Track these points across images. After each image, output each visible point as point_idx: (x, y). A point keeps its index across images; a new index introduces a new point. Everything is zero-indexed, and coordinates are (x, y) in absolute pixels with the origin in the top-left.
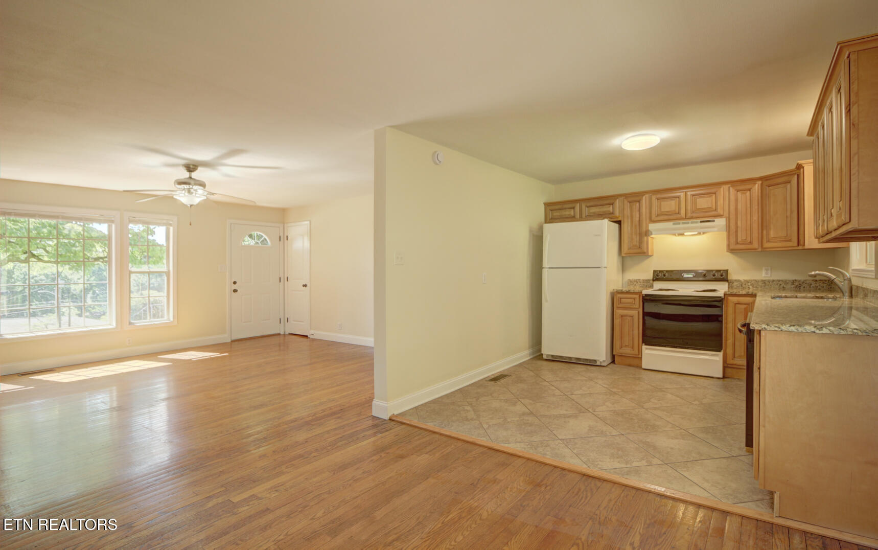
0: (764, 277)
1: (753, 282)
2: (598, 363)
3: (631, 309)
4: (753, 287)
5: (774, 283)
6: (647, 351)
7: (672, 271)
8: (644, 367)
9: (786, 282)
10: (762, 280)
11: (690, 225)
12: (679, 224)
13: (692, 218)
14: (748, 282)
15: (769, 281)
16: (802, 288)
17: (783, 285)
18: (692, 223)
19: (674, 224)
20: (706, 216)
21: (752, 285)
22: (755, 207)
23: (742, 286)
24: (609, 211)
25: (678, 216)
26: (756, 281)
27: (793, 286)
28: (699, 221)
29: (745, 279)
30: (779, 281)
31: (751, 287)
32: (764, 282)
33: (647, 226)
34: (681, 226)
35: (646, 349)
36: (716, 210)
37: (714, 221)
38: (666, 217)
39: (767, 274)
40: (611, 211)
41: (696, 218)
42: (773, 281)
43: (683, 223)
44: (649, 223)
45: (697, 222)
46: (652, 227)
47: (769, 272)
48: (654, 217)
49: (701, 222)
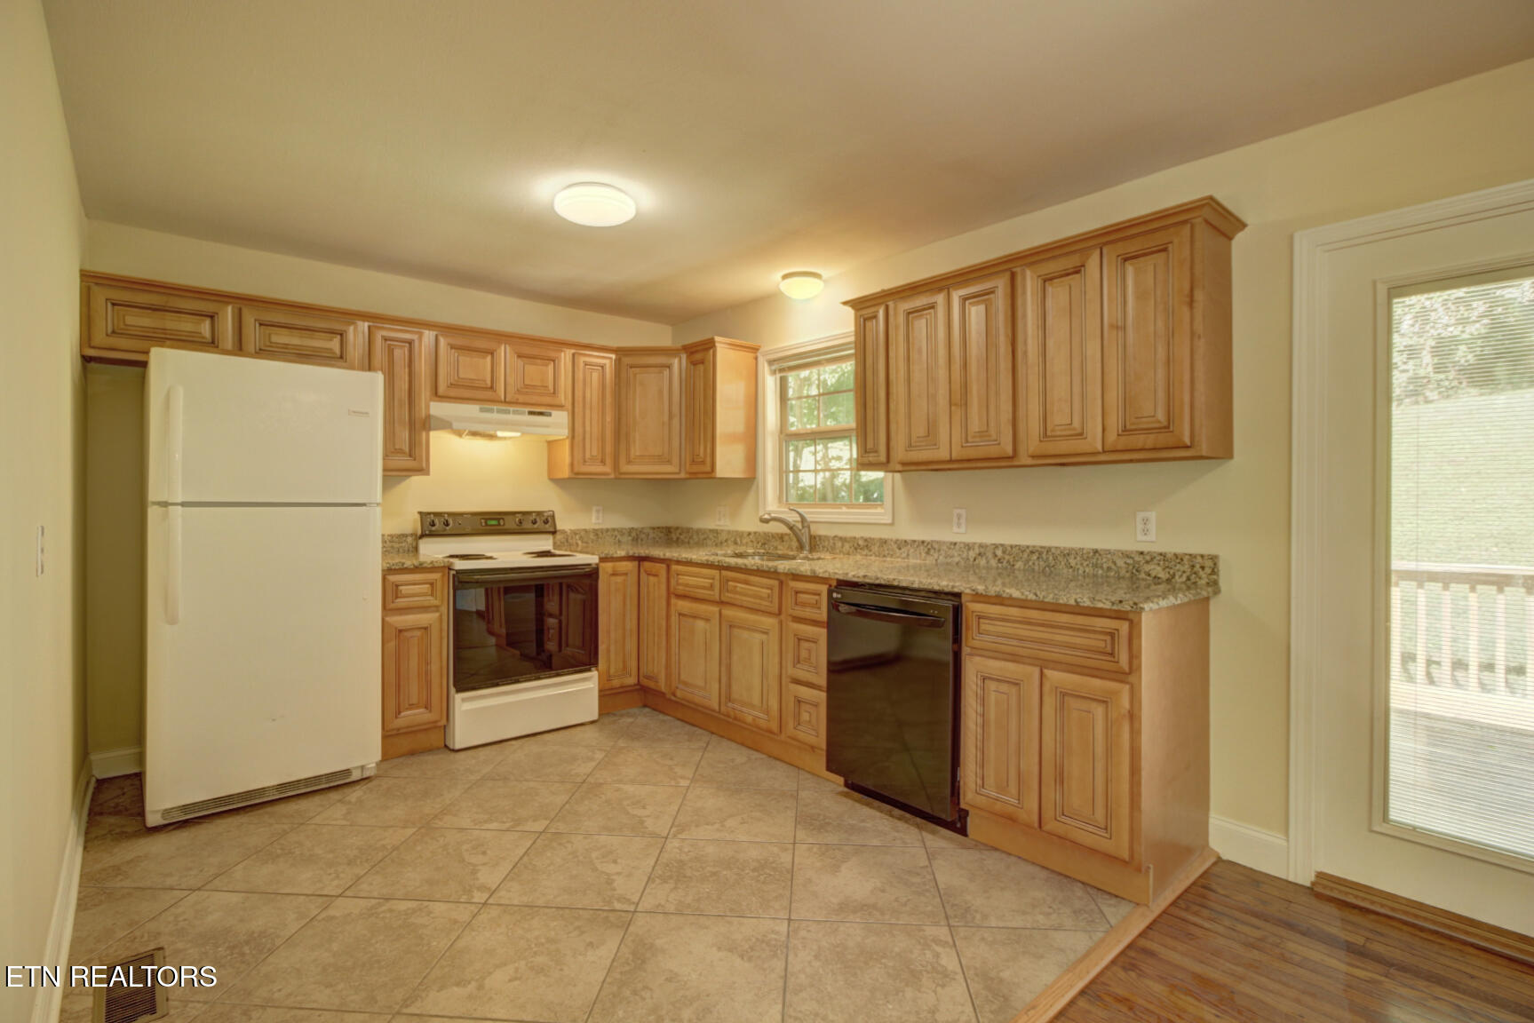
0: (595, 524)
1: (582, 533)
2: (356, 776)
3: (424, 609)
4: (582, 542)
5: (609, 533)
6: (467, 706)
7: (461, 514)
8: (457, 746)
9: (621, 531)
10: (594, 529)
11: (511, 417)
12: (491, 411)
13: (516, 403)
14: (576, 534)
15: (602, 531)
16: (639, 541)
17: (619, 536)
18: (514, 412)
19: (482, 410)
20: (536, 402)
21: (581, 538)
22: (609, 399)
23: (567, 541)
24: (330, 350)
25: (489, 394)
26: (586, 531)
27: (630, 538)
28: (527, 410)
29: (573, 528)
30: (614, 530)
31: (580, 542)
32: (596, 532)
33: (428, 407)
34: (495, 416)
35: (464, 700)
36: (554, 393)
37: (550, 415)
38: (467, 393)
39: (598, 518)
40: (337, 351)
41: (525, 404)
42: (607, 530)
43: (499, 411)
44: (431, 400)
45: (523, 413)
46: (438, 409)
47: (601, 515)
48: (442, 389)
49: (531, 413)
